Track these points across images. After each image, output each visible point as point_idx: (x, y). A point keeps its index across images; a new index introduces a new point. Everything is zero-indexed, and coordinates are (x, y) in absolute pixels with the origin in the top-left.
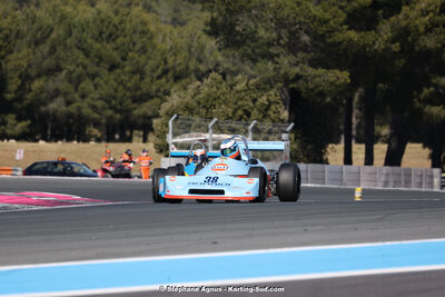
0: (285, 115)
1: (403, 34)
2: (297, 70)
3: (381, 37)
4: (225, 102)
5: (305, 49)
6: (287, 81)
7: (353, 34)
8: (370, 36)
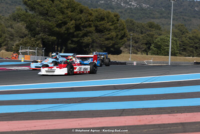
0: (42, 46)
1: (68, 29)
2: (45, 37)
3: (63, 29)
4: (29, 43)
5: (46, 32)
6: (43, 39)
7: (57, 29)
8: (61, 29)
